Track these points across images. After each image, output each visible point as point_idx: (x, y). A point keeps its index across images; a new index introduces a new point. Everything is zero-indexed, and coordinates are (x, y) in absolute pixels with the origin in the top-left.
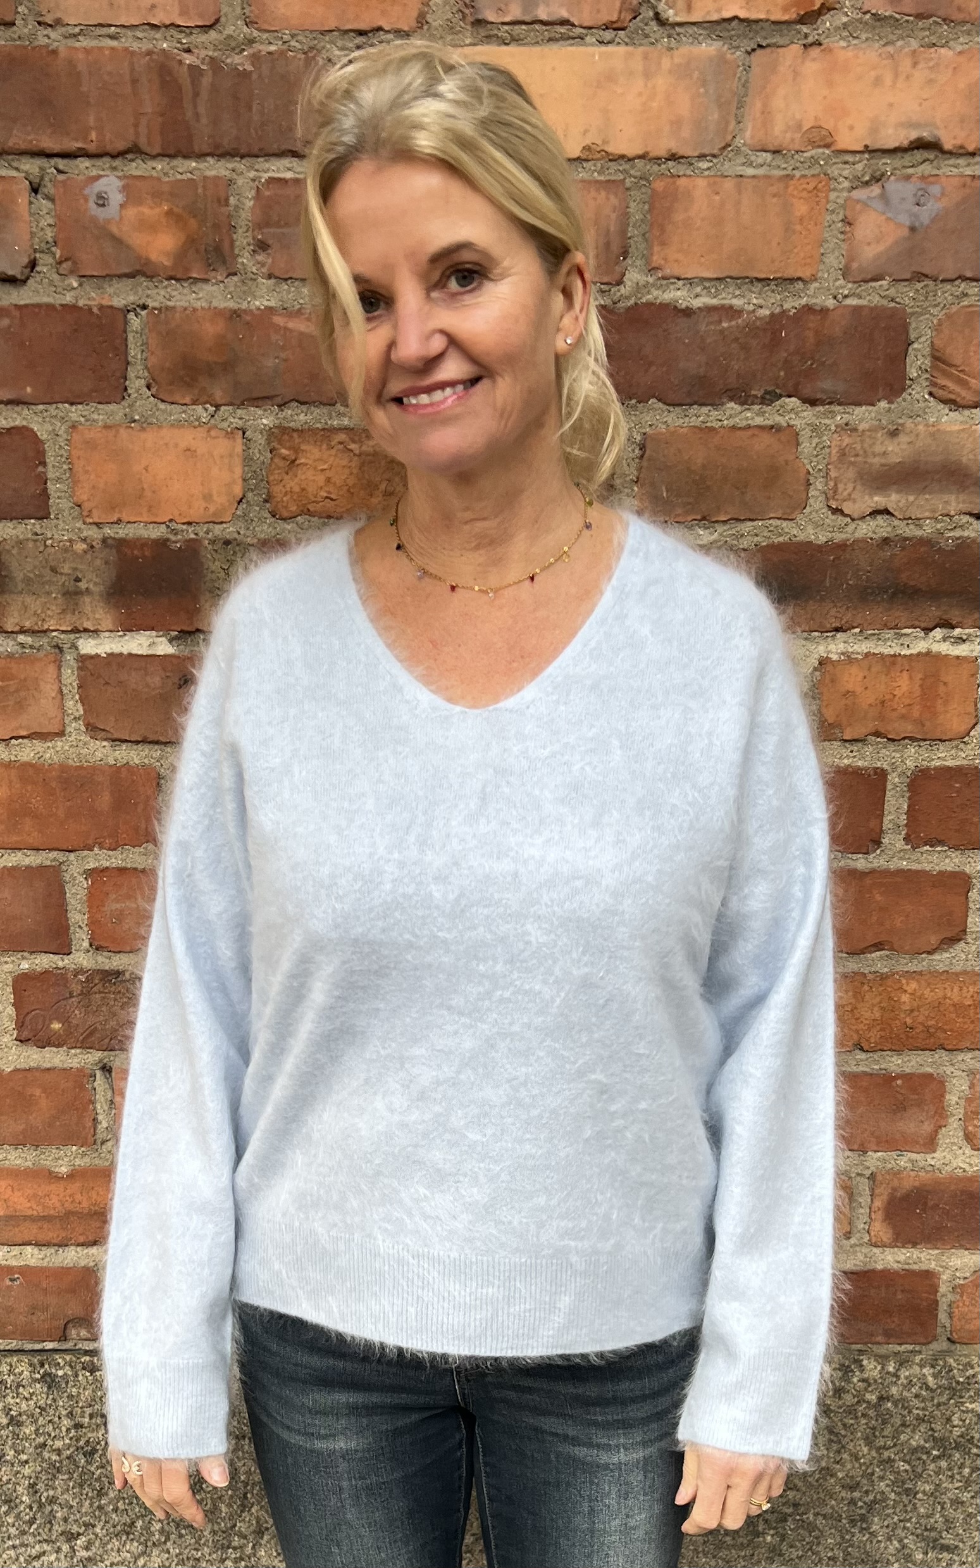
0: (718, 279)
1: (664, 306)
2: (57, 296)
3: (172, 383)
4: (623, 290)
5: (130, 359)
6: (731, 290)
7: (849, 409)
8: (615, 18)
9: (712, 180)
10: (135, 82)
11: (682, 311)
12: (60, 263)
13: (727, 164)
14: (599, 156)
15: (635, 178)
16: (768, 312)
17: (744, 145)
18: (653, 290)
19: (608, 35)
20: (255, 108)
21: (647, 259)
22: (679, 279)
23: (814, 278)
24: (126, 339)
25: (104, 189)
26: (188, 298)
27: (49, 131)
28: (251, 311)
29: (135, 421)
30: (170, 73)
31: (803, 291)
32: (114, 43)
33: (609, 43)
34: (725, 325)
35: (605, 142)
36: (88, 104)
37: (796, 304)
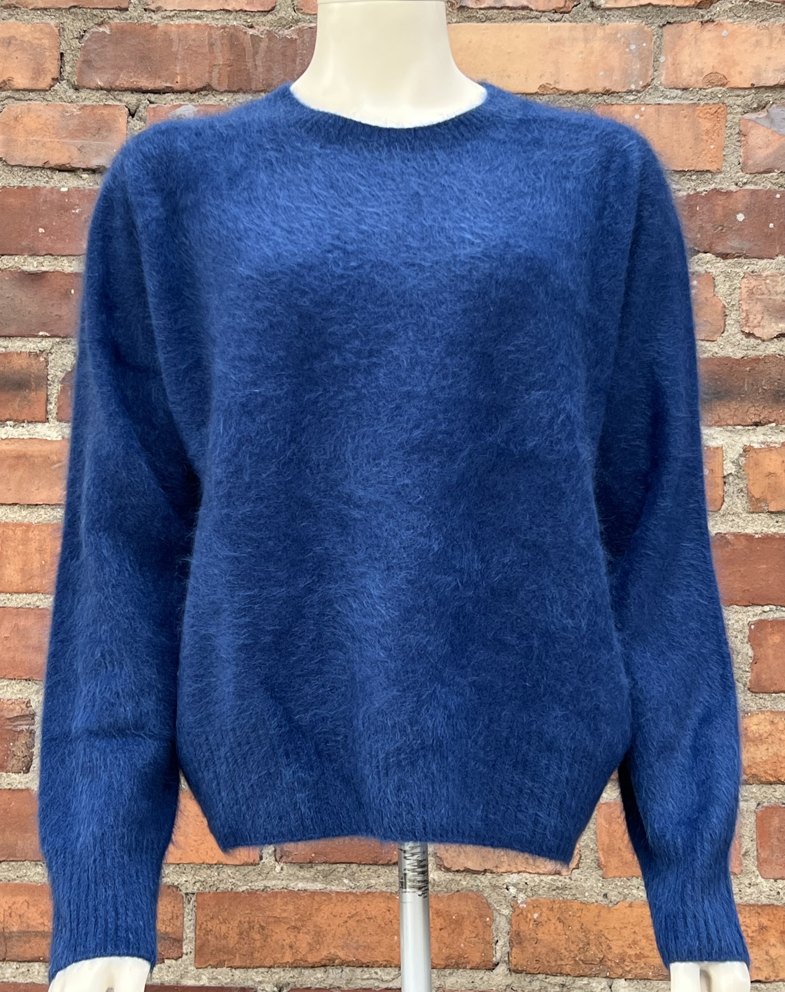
7: (754, 261)
8: (562, 5)
9: (637, 107)
10: (211, 45)
13: (648, 97)
14: (552, 91)
16: (685, 193)
17: (661, 84)
19: (557, 16)
20: (298, 62)
23: (719, 172)
25: (184, 113)
27: (147, 76)
30: (237, 39)
31: (711, 179)
32: (199, 22)
33: (557, 21)
35: (556, 82)
36: (176, 58)
37: (707, 188)
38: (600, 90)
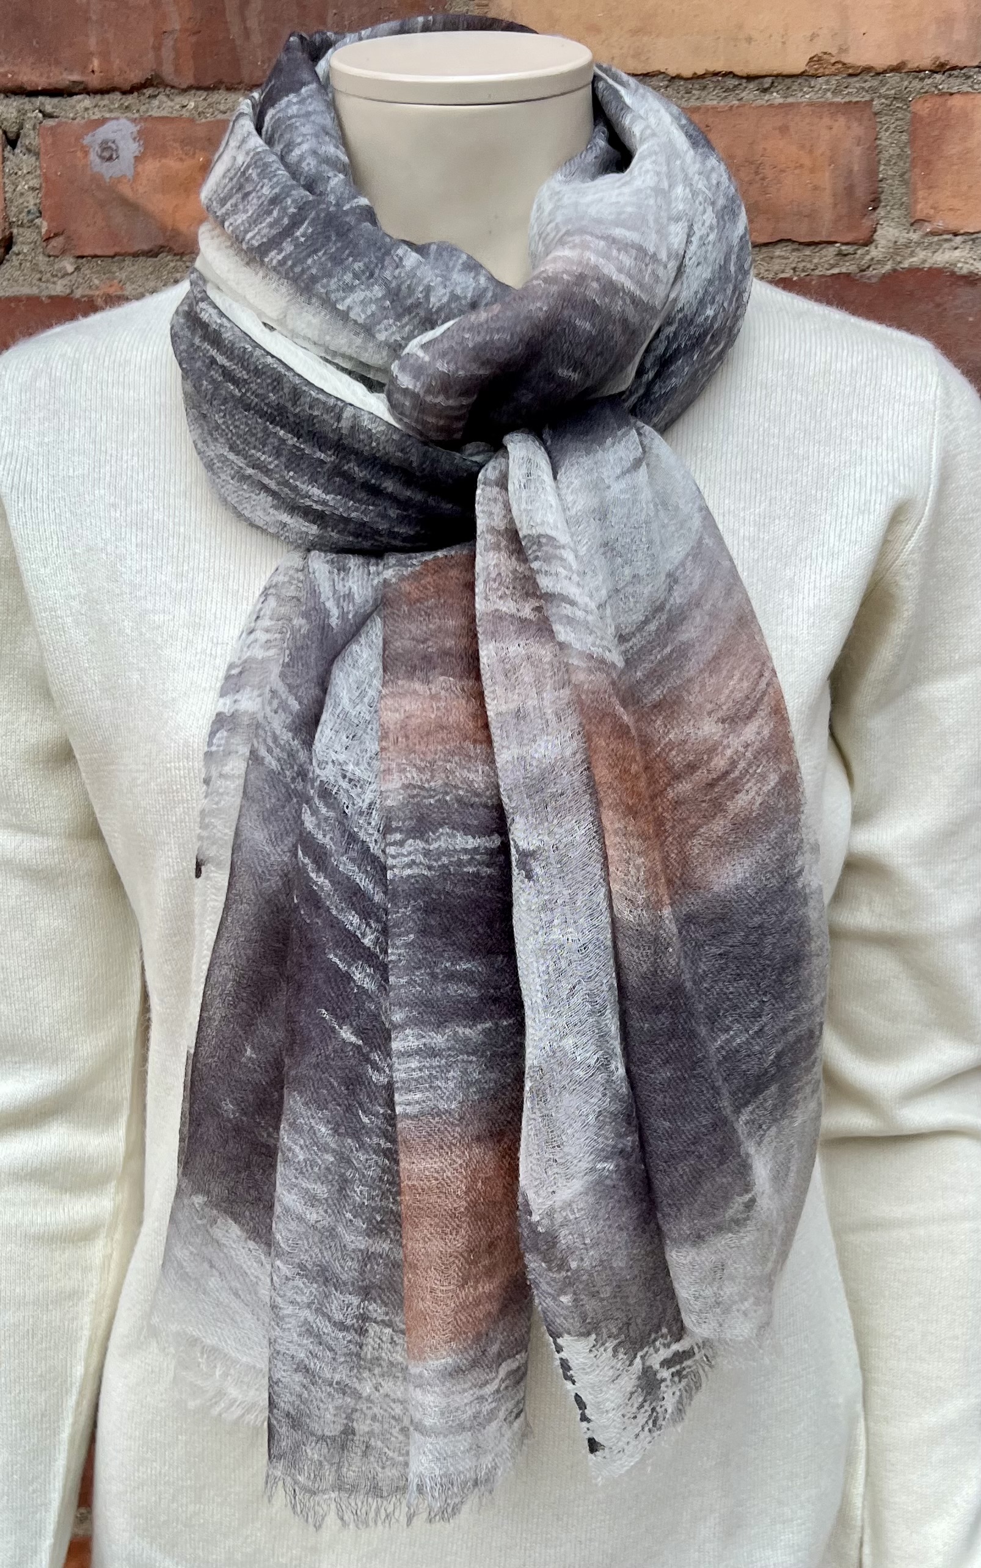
1: (935, 272)
2: (44, 285)
4: (874, 252)
11: (963, 277)
12: (48, 239)
14: (833, 69)
15: (886, 97)
18: (918, 250)
20: (330, 20)
21: (908, 208)
22: (956, 234)
25: (111, 136)
27: (31, 60)
35: (842, 50)
36: (88, 20)
38: (926, 62)
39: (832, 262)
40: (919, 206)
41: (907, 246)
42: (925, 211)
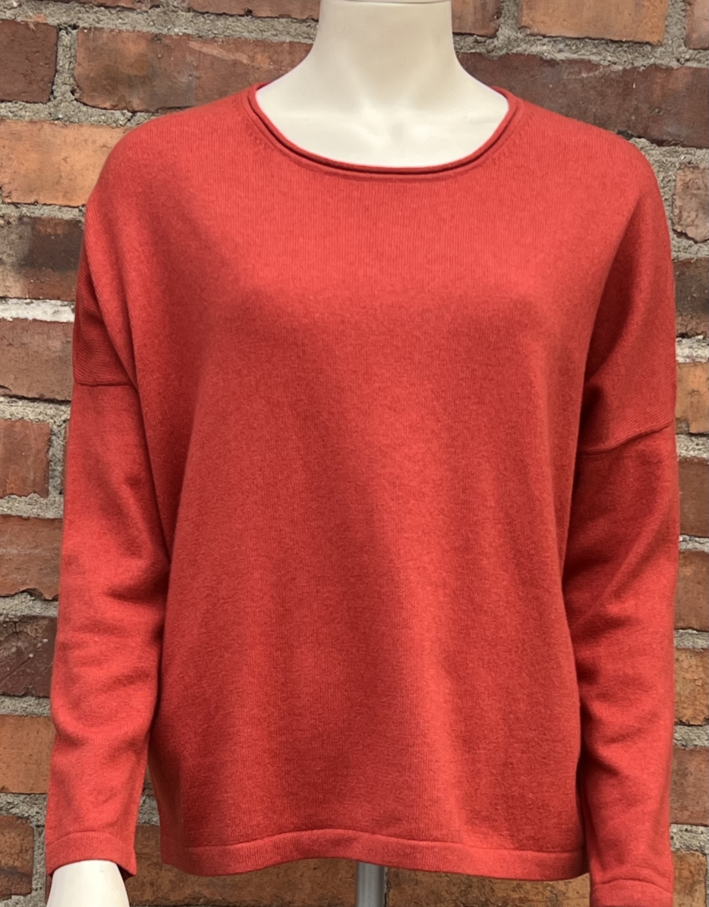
0: (578, 39)
1: (532, 57)
3: (94, 90)
4: (497, 43)
5: (58, 67)
6: (589, 48)
7: (692, 150)
11: (548, 62)
16: (621, 68)
18: (522, 43)
21: (518, 20)
22: (544, 36)
23: (660, 44)
24: (57, 52)
26: (115, 22)
28: (170, 36)
29: (58, 119)
31: (650, 53)
34: (584, 75)
37: (645, 63)
39: (471, 45)
40: (524, 19)
41: (515, 41)
42: (527, 22)
